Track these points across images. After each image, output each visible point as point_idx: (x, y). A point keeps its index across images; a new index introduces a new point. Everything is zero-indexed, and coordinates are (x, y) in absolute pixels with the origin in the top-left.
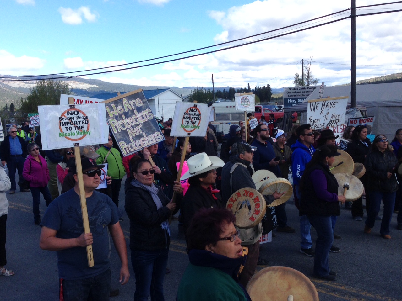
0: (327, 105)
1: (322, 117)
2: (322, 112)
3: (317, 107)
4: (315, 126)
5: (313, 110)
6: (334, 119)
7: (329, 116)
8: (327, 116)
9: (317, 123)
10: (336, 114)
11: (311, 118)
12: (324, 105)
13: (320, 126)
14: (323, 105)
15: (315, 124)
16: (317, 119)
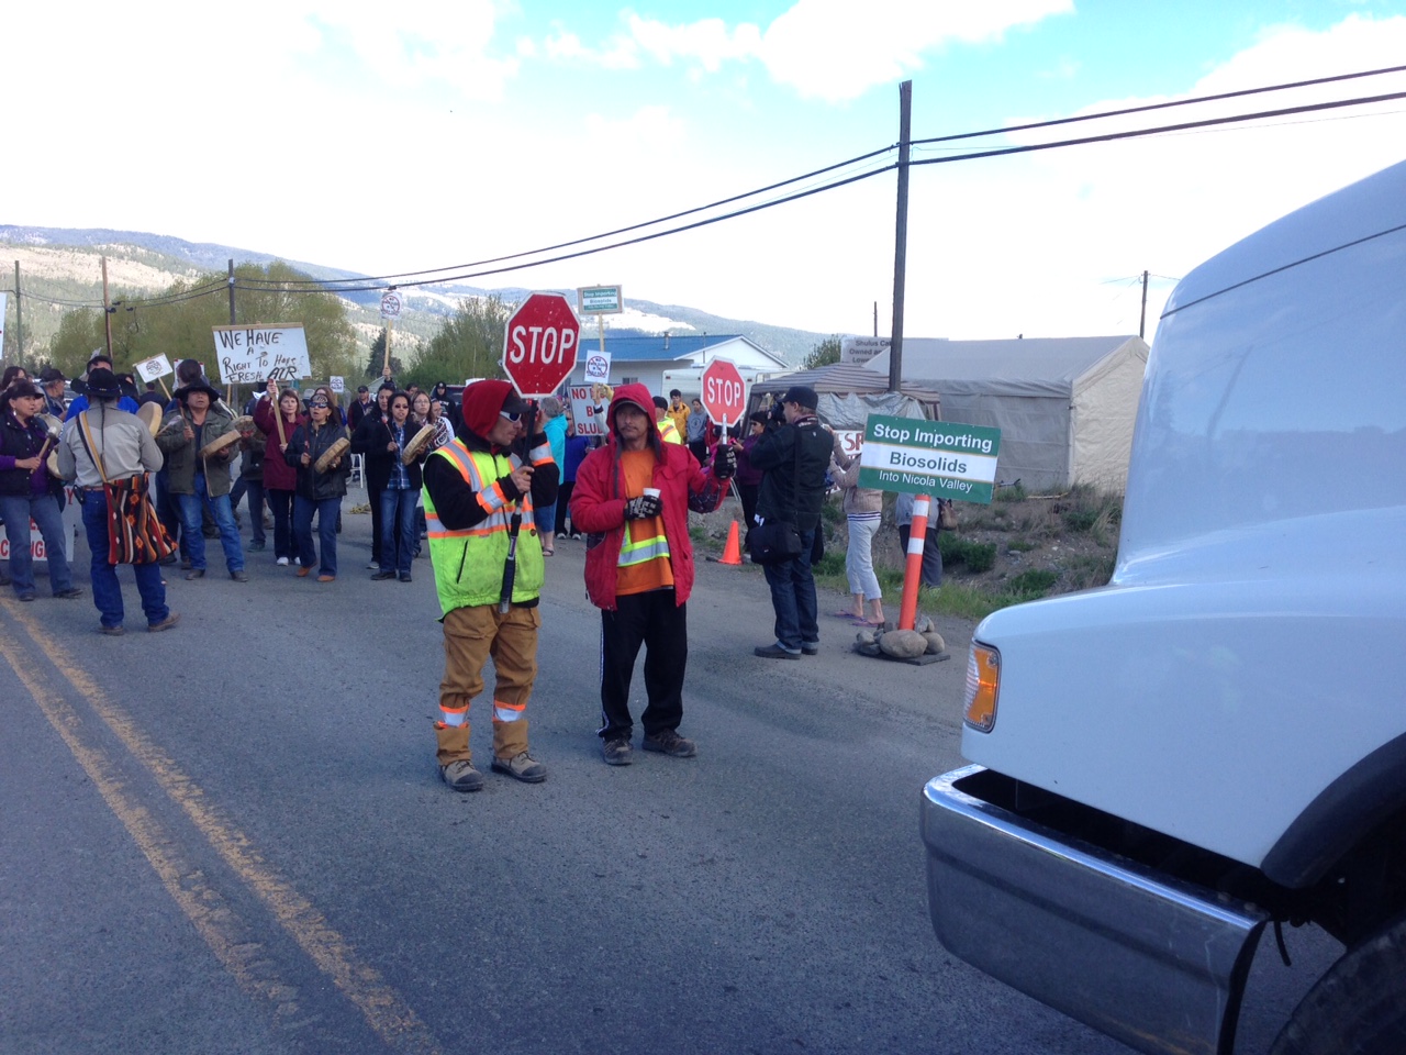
0: (258, 338)
1: (252, 359)
2: (250, 351)
3: (237, 340)
4: (240, 377)
5: (228, 345)
6: (282, 365)
7: (271, 359)
8: (263, 359)
9: (245, 371)
10: (285, 356)
11: (227, 360)
12: (252, 338)
13: (250, 377)
14: (249, 338)
15: (238, 372)
16: (242, 362)
